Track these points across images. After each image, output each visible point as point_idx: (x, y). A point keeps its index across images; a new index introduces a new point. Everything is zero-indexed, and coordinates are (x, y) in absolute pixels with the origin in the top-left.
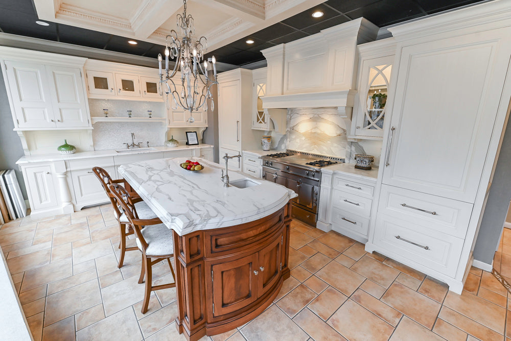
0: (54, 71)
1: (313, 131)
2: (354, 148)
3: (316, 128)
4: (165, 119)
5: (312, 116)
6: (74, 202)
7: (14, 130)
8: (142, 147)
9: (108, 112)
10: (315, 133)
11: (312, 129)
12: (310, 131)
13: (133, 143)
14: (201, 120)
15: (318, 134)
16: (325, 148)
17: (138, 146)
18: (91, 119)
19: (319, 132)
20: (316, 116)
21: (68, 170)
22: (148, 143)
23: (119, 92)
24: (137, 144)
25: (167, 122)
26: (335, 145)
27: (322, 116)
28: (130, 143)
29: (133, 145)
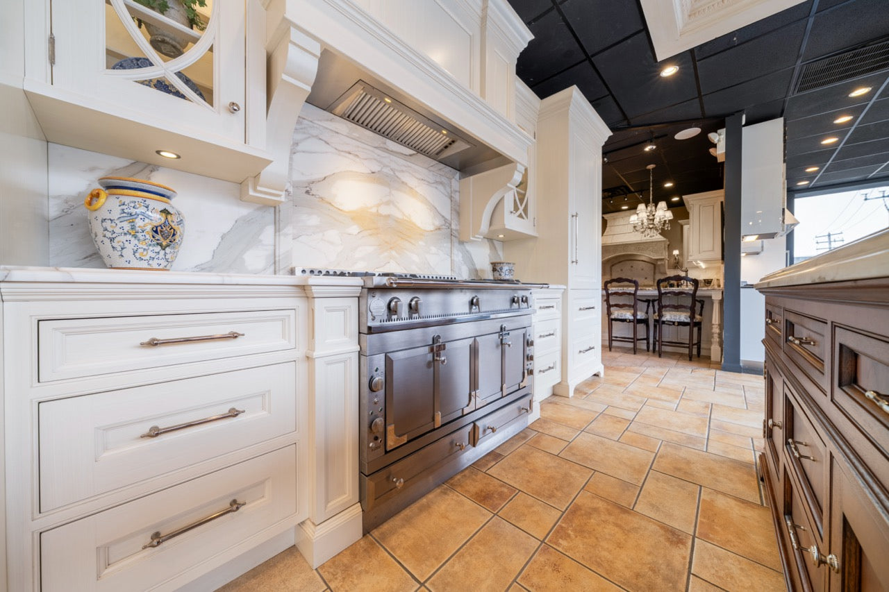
1: (384, 210)
2: (460, 255)
3: (388, 203)
5: (376, 168)
10: (389, 216)
11: (379, 205)
12: (374, 210)
15: (397, 221)
16: (415, 258)
19: (399, 215)
20: (386, 170)
26: (434, 249)
27: (406, 178)
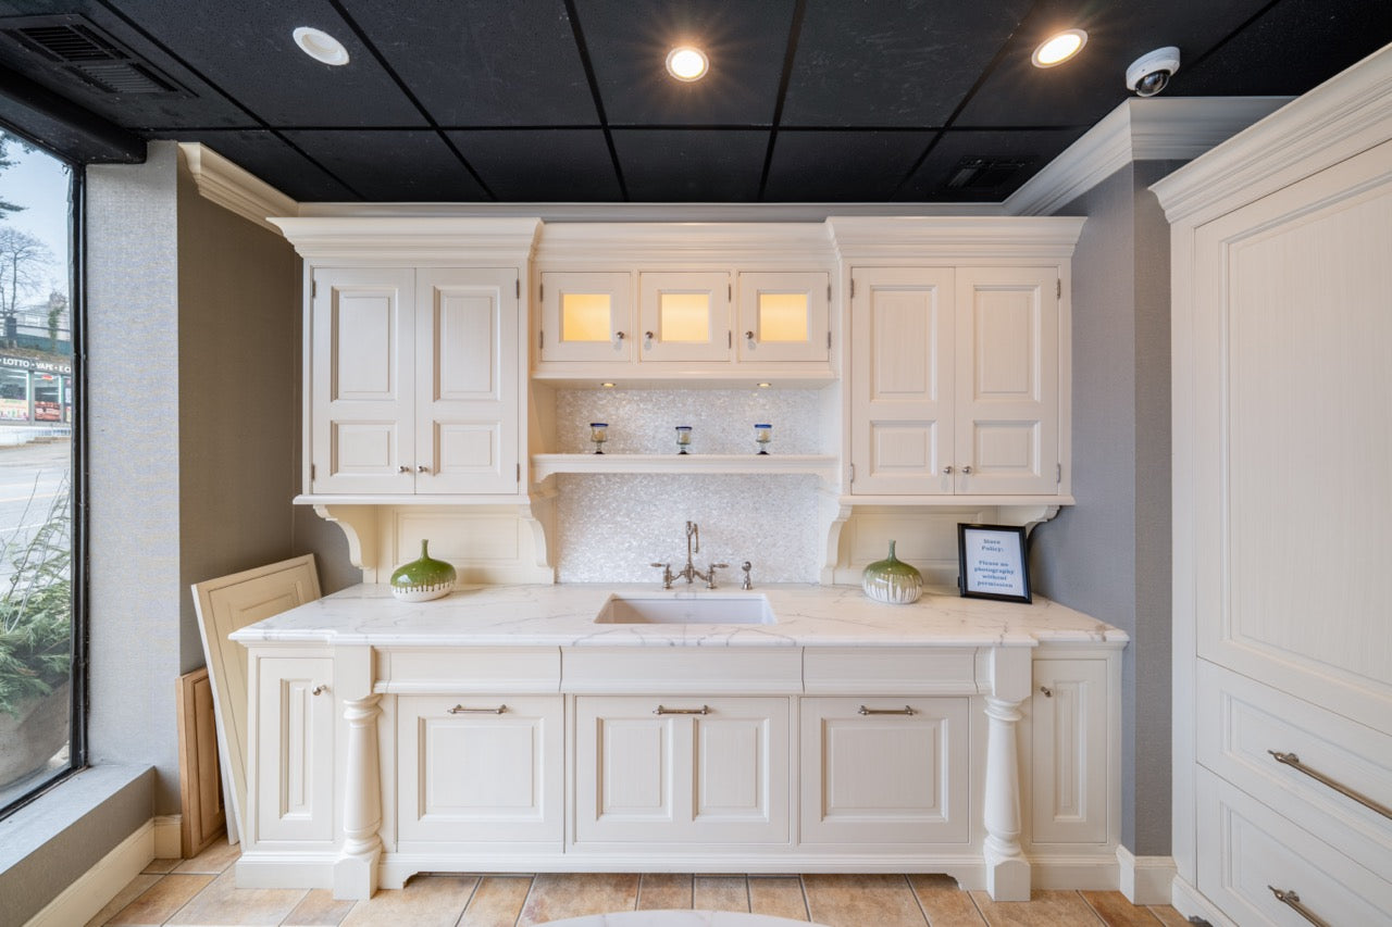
0: (439, 288)
4: (831, 461)
6: (388, 838)
7: (298, 500)
8: (727, 584)
9: (607, 431)
13: (690, 566)
14: (1027, 465)
17: (710, 578)
18: (532, 464)
21: (381, 688)
22: (748, 567)
23: (648, 347)
24: (704, 568)
25: (840, 473)
28: (679, 562)
29: (690, 572)
